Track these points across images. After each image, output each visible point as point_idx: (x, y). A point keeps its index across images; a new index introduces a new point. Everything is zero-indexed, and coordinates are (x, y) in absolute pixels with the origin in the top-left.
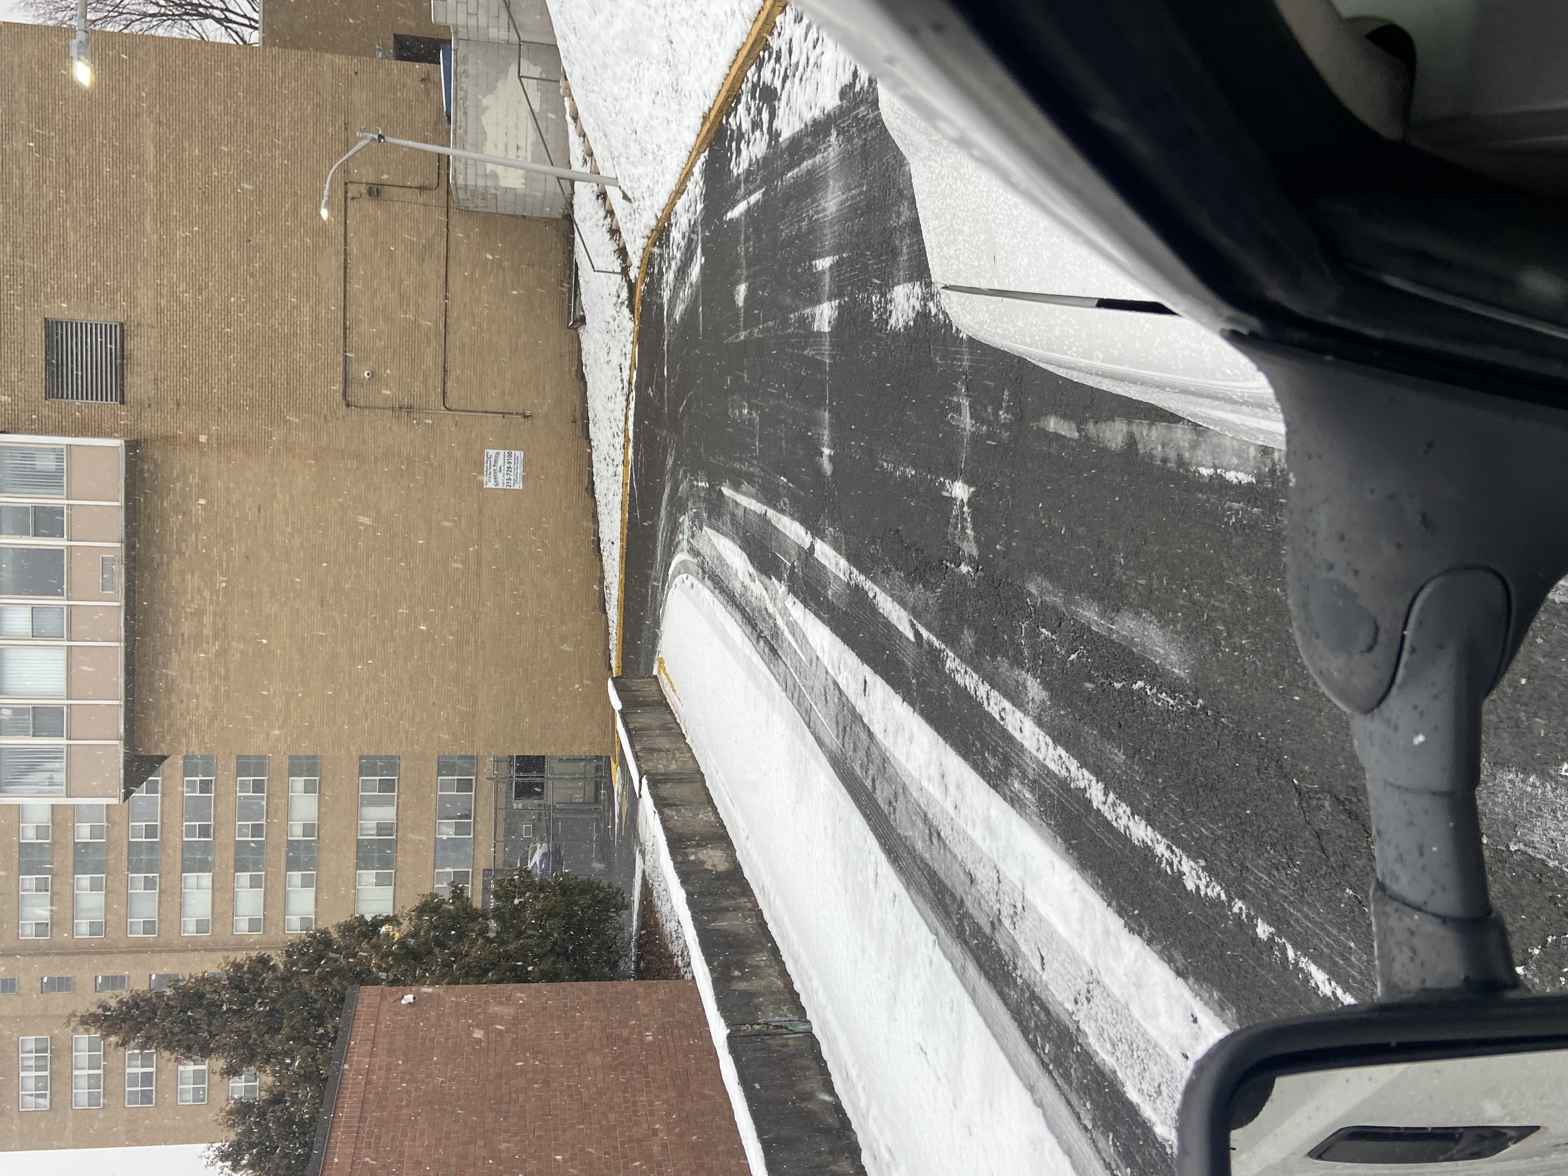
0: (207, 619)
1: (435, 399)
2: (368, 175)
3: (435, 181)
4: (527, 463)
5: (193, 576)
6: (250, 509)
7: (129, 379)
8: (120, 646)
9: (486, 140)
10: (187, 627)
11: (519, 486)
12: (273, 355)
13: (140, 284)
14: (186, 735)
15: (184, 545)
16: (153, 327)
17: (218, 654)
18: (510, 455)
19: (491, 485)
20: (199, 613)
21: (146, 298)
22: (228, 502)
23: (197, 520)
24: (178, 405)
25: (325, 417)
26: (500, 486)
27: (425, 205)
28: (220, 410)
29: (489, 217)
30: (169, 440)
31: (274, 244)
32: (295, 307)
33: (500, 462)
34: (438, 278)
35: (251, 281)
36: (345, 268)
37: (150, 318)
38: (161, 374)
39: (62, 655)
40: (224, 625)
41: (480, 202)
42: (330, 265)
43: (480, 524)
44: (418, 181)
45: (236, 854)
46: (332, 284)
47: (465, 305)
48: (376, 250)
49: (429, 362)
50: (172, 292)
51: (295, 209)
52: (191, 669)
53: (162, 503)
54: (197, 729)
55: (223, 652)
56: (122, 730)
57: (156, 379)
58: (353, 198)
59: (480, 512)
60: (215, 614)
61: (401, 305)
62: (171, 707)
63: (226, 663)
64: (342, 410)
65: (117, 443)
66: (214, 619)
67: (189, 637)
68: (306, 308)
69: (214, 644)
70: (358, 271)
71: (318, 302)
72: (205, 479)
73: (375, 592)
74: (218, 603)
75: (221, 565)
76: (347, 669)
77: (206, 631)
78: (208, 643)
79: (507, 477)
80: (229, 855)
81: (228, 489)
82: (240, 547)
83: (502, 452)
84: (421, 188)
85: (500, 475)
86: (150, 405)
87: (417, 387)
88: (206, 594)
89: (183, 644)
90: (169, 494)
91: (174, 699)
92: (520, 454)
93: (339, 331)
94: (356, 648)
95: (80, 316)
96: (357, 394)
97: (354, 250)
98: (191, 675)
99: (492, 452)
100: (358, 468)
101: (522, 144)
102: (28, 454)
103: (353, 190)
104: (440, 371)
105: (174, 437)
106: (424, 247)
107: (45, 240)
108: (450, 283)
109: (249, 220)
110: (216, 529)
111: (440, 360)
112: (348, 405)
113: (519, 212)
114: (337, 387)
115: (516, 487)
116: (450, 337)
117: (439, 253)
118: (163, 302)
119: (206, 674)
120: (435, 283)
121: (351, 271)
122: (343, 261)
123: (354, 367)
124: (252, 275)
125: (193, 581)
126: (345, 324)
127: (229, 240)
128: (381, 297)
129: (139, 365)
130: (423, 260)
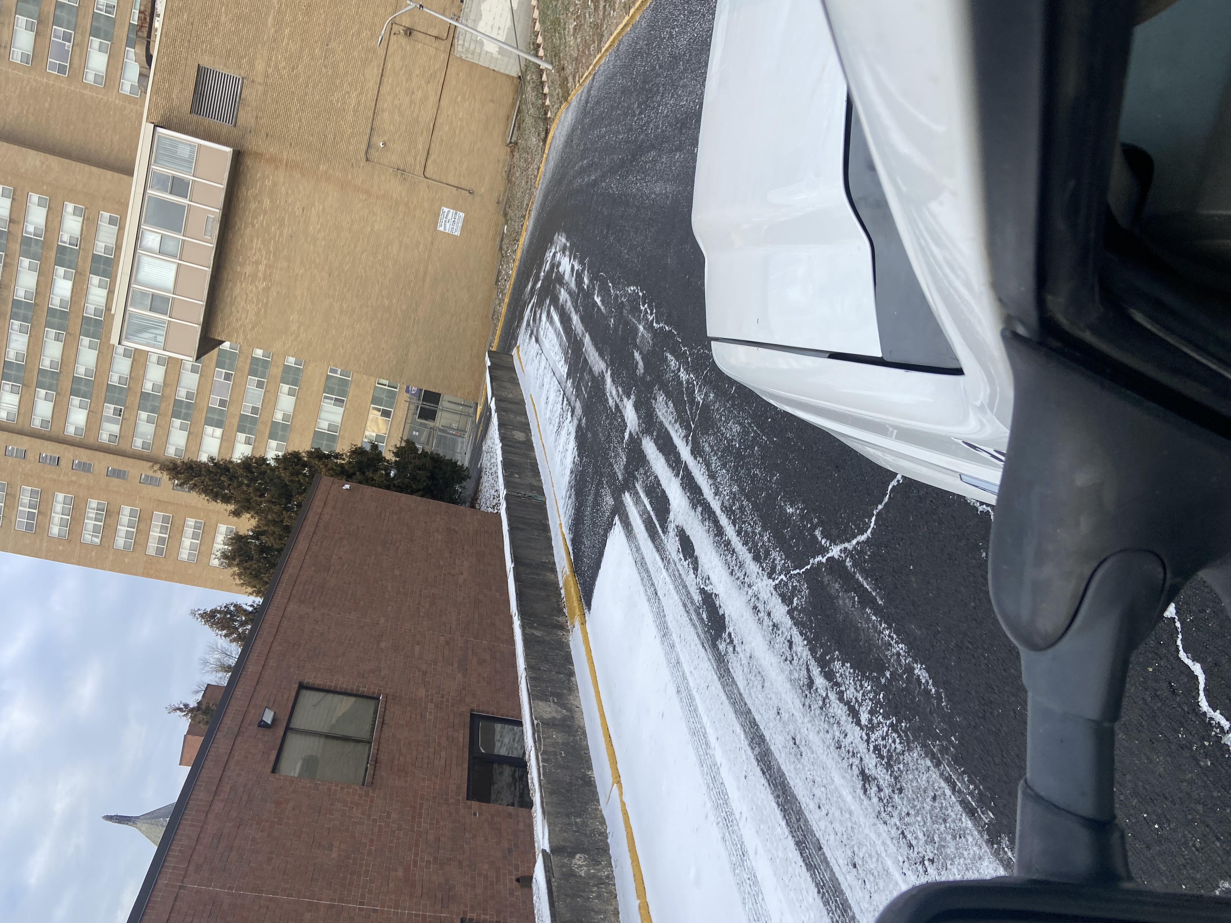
0: (261, 268)
1: (419, 169)
2: (407, 22)
3: (446, 35)
4: (466, 221)
5: (258, 240)
6: (298, 208)
7: (241, 114)
8: (209, 271)
9: (481, 19)
10: (249, 269)
11: (458, 233)
12: (329, 119)
13: (258, 56)
14: (237, 332)
15: (255, 221)
16: (261, 84)
17: (264, 289)
18: (456, 214)
19: (441, 229)
20: (258, 263)
21: (260, 66)
22: (286, 201)
23: (266, 208)
24: (267, 135)
25: (352, 164)
26: (447, 231)
27: (437, 49)
28: (291, 144)
29: (473, 66)
30: (258, 155)
31: (342, 50)
32: (348, 93)
33: (450, 217)
34: (436, 96)
35: (324, 70)
36: (382, 75)
37: (259, 79)
38: (260, 114)
39: (175, 267)
40: (270, 273)
41: (470, 56)
42: (372, 72)
43: (430, 251)
44: (435, 33)
45: (240, 421)
46: (372, 84)
47: (448, 116)
48: (401, 69)
49: (420, 147)
50: (276, 67)
51: (359, 32)
52: (247, 295)
53: (247, 192)
54: (244, 330)
55: (267, 289)
56: (202, 320)
57: (257, 117)
58: (395, 34)
59: (432, 243)
60: (266, 265)
61: (410, 107)
62: (231, 313)
63: (268, 296)
64: (363, 163)
65: (229, 150)
66: (265, 268)
67: (249, 275)
68: (354, 95)
69: (262, 283)
70: (389, 79)
71: (361, 93)
72: (275, 184)
73: (362, 276)
74: (269, 260)
75: (275, 237)
76: (337, 317)
77: (260, 275)
78: (259, 281)
79: (451, 226)
80: (235, 421)
81: (287, 193)
82: (288, 230)
83: (452, 211)
84: (436, 37)
85: (448, 225)
86: (250, 132)
87: (410, 159)
88: (264, 253)
89: (244, 278)
90: (252, 188)
91: (233, 308)
92: (462, 215)
93: (371, 114)
94: (345, 306)
95: (219, 68)
96: (374, 155)
97: (389, 65)
98: (246, 298)
99: (446, 210)
100: (366, 200)
101: (502, 27)
102: (175, 143)
103: (396, 28)
104: (426, 153)
105: (261, 155)
106: (431, 75)
107: (208, 16)
108: (441, 101)
109: (330, 33)
110: (276, 216)
111: (427, 147)
112: (367, 160)
113: (492, 67)
114: (364, 147)
115: (456, 234)
116: (435, 133)
117: (439, 81)
118: (270, 71)
119: (255, 300)
120: (433, 99)
121: (385, 79)
122: (381, 71)
123: (375, 139)
124: (325, 67)
125: (257, 243)
126: (375, 110)
127: (316, 42)
128: (399, 99)
129: (249, 106)
130: (429, 82)
